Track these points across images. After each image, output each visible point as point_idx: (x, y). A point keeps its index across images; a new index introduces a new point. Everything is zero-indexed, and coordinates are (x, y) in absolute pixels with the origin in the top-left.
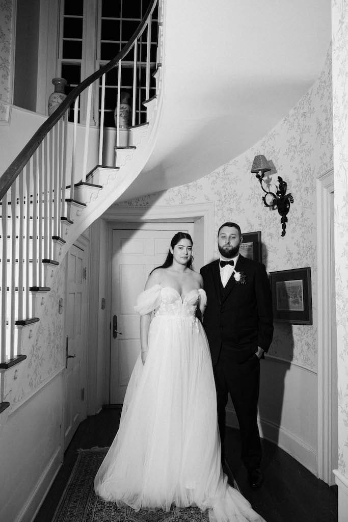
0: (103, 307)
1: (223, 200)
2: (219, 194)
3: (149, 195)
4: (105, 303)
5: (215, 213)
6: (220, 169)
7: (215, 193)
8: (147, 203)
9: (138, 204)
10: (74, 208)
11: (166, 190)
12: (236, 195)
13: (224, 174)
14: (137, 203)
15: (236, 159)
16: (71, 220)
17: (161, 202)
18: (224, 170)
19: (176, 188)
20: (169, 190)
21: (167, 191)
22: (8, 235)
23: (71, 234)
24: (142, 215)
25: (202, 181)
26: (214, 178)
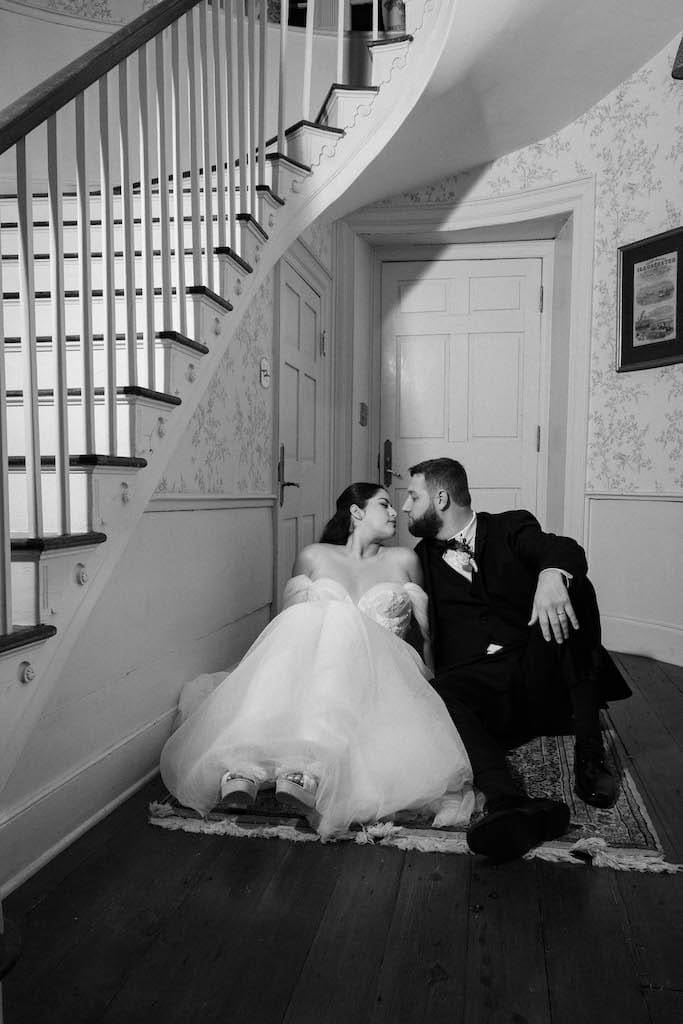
0: (363, 422)
1: (617, 167)
2: (607, 156)
3: (455, 178)
4: (366, 414)
5: (598, 201)
6: (610, 99)
7: (599, 155)
8: (452, 194)
9: (434, 198)
10: (286, 173)
11: (493, 161)
12: (645, 151)
13: (620, 108)
14: (430, 195)
15: (647, 66)
16: (281, 196)
17: (481, 189)
18: (620, 98)
19: (512, 156)
20: (499, 161)
21: (495, 164)
22: (136, 249)
23: (282, 230)
24: (440, 221)
25: (570, 132)
26: (597, 121)
